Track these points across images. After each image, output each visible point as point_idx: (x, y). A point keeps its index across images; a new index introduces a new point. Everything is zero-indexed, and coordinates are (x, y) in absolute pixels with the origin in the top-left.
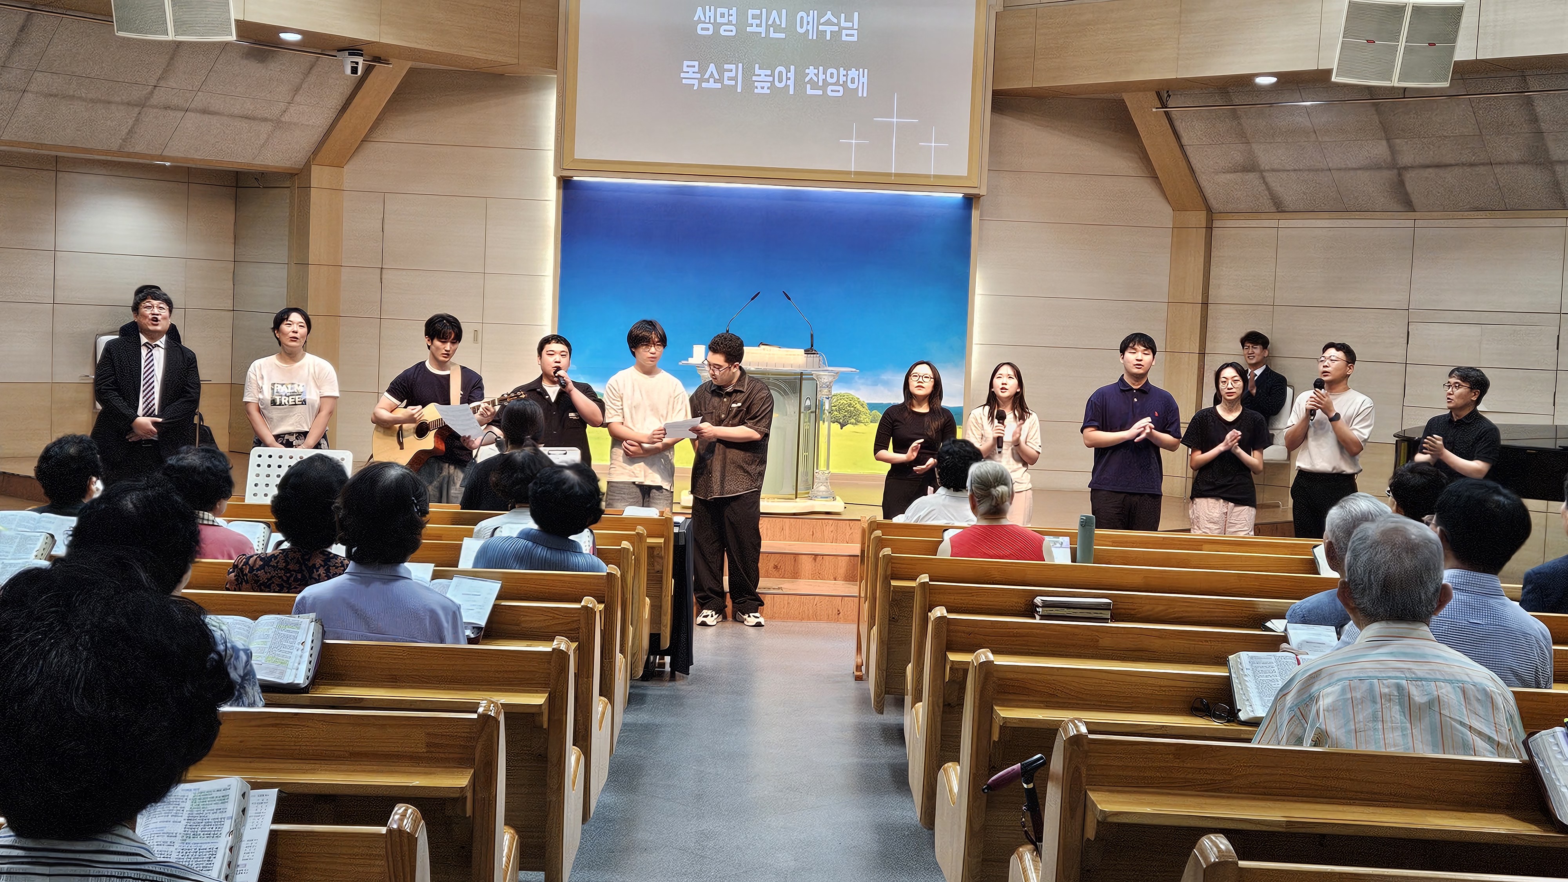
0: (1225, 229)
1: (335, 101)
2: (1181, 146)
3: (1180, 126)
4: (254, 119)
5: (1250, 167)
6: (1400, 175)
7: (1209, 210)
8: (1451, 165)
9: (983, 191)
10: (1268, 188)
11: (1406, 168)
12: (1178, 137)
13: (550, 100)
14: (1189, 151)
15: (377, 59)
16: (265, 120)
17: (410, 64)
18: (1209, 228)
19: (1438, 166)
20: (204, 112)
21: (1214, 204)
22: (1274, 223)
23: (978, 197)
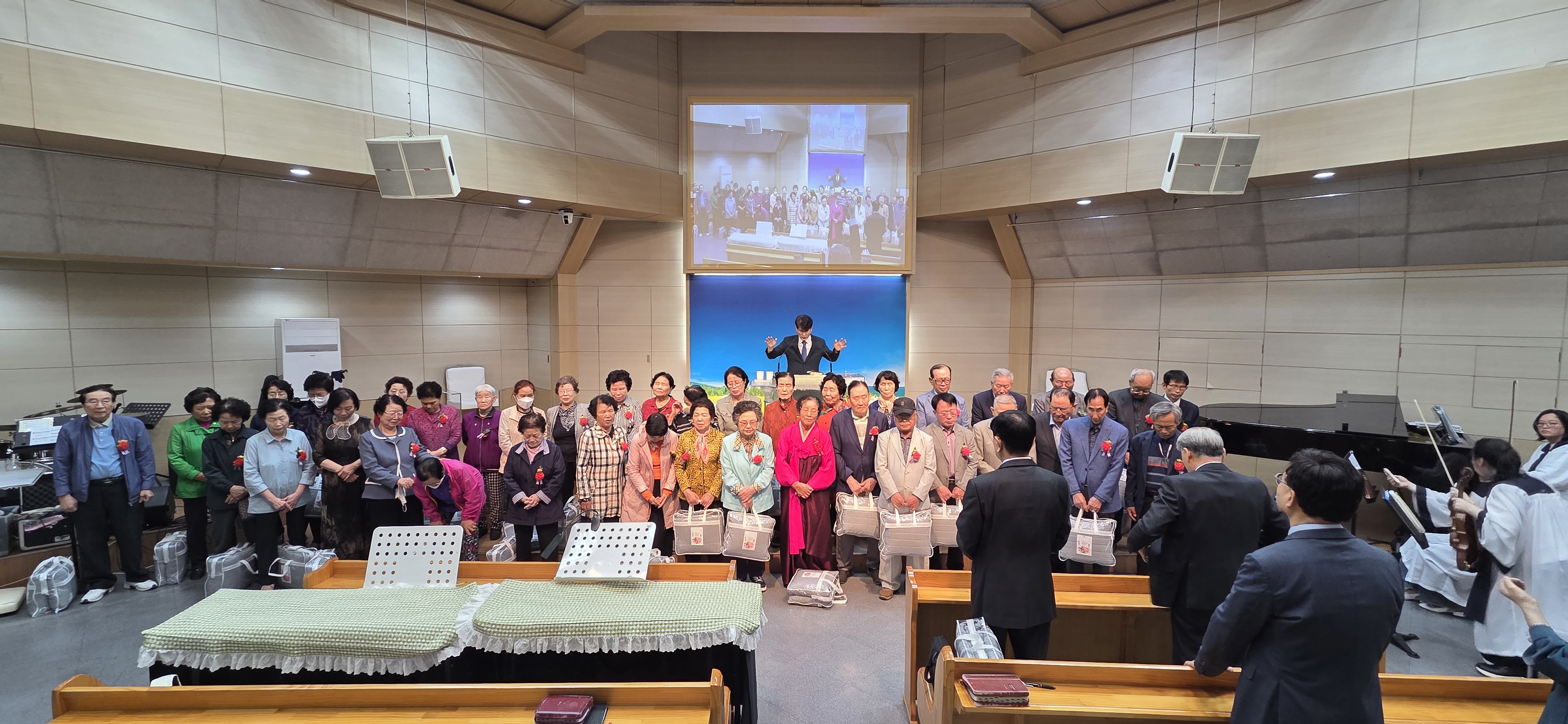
0: (1042, 288)
1: (564, 239)
2: (1020, 245)
3: (1019, 233)
4: (520, 250)
5: (1060, 254)
6: (1157, 254)
7: (1032, 278)
8: (1193, 248)
9: (913, 272)
10: (1070, 265)
11: (1162, 251)
12: (1018, 239)
13: (680, 234)
14: (1024, 246)
15: (584, 215)
16: (527, 251)
17: (602, 218)
18: (1033, 288)
19: (1184, 249)
20: (488, 247)
21: (1035, 274)
22: (1072, 284)
23: (909, 275)
